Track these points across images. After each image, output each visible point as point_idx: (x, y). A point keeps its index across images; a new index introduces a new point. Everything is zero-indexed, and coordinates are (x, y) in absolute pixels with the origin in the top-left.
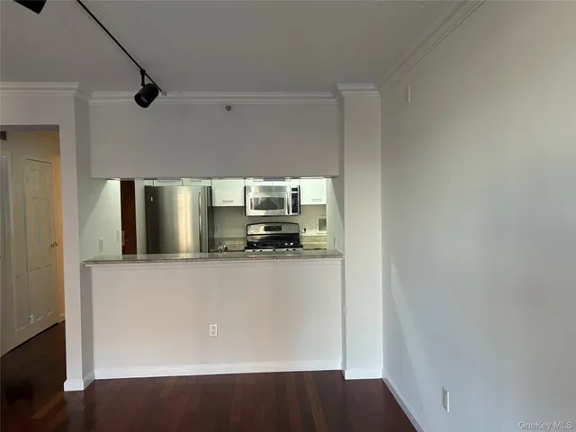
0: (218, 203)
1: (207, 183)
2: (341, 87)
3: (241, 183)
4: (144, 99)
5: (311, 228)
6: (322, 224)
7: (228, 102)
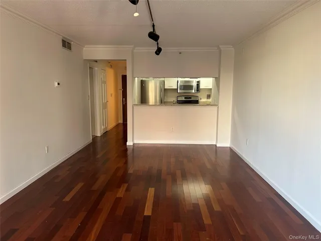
0: (166, 87)
1: (163, 79)
2: (220, 46)
3: (176, 80)
4: (158, 52)
5: (203, 98)
6: (209, 97)
7: (180, 51)
